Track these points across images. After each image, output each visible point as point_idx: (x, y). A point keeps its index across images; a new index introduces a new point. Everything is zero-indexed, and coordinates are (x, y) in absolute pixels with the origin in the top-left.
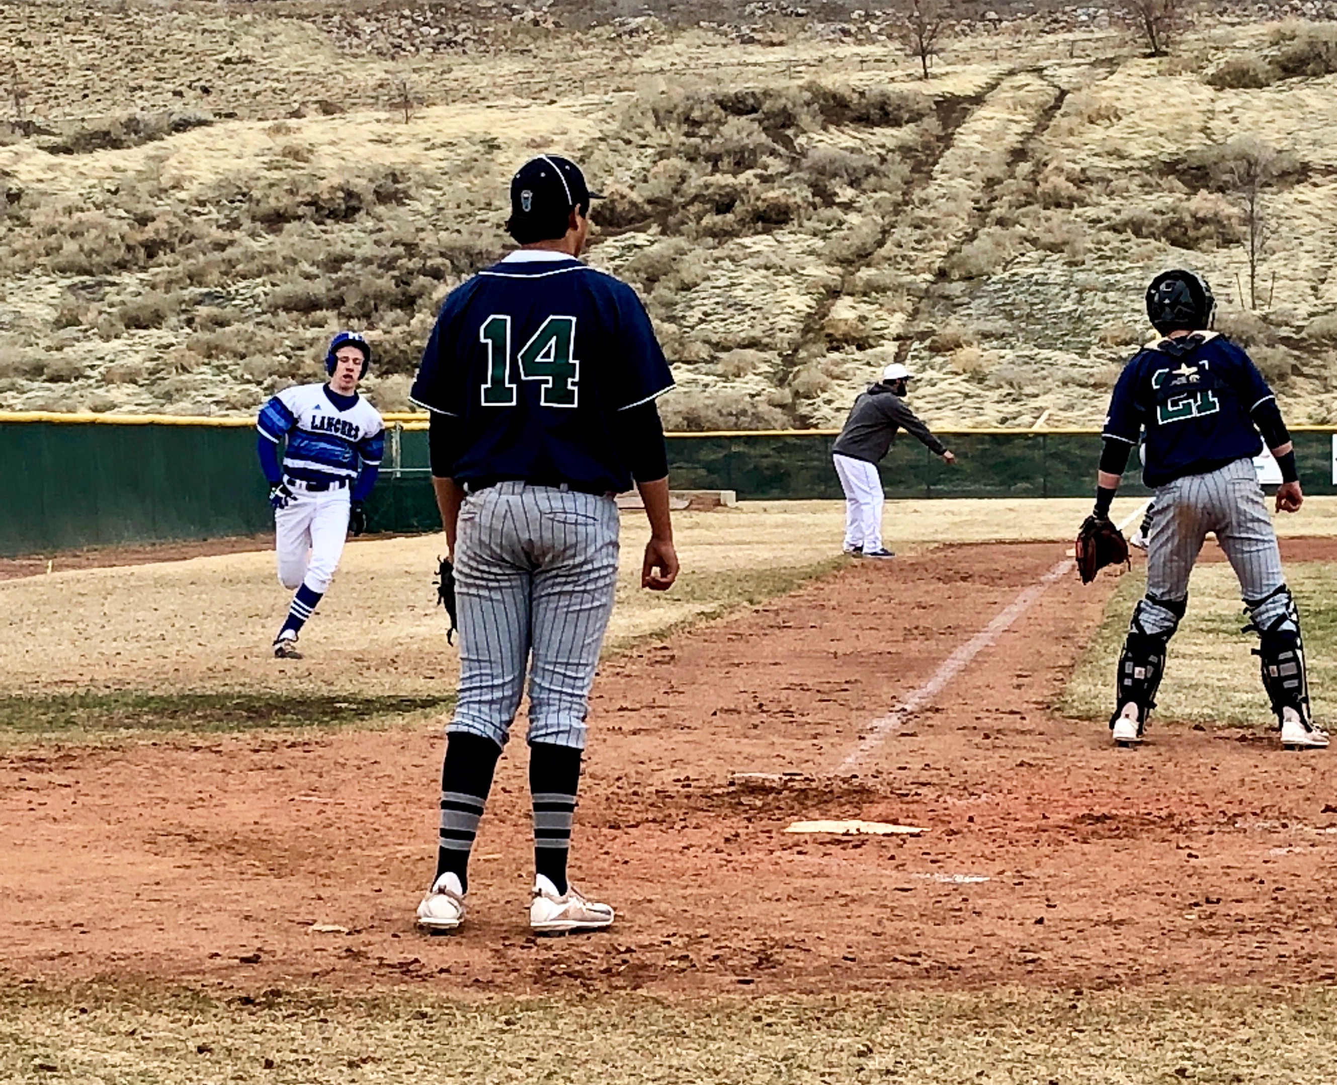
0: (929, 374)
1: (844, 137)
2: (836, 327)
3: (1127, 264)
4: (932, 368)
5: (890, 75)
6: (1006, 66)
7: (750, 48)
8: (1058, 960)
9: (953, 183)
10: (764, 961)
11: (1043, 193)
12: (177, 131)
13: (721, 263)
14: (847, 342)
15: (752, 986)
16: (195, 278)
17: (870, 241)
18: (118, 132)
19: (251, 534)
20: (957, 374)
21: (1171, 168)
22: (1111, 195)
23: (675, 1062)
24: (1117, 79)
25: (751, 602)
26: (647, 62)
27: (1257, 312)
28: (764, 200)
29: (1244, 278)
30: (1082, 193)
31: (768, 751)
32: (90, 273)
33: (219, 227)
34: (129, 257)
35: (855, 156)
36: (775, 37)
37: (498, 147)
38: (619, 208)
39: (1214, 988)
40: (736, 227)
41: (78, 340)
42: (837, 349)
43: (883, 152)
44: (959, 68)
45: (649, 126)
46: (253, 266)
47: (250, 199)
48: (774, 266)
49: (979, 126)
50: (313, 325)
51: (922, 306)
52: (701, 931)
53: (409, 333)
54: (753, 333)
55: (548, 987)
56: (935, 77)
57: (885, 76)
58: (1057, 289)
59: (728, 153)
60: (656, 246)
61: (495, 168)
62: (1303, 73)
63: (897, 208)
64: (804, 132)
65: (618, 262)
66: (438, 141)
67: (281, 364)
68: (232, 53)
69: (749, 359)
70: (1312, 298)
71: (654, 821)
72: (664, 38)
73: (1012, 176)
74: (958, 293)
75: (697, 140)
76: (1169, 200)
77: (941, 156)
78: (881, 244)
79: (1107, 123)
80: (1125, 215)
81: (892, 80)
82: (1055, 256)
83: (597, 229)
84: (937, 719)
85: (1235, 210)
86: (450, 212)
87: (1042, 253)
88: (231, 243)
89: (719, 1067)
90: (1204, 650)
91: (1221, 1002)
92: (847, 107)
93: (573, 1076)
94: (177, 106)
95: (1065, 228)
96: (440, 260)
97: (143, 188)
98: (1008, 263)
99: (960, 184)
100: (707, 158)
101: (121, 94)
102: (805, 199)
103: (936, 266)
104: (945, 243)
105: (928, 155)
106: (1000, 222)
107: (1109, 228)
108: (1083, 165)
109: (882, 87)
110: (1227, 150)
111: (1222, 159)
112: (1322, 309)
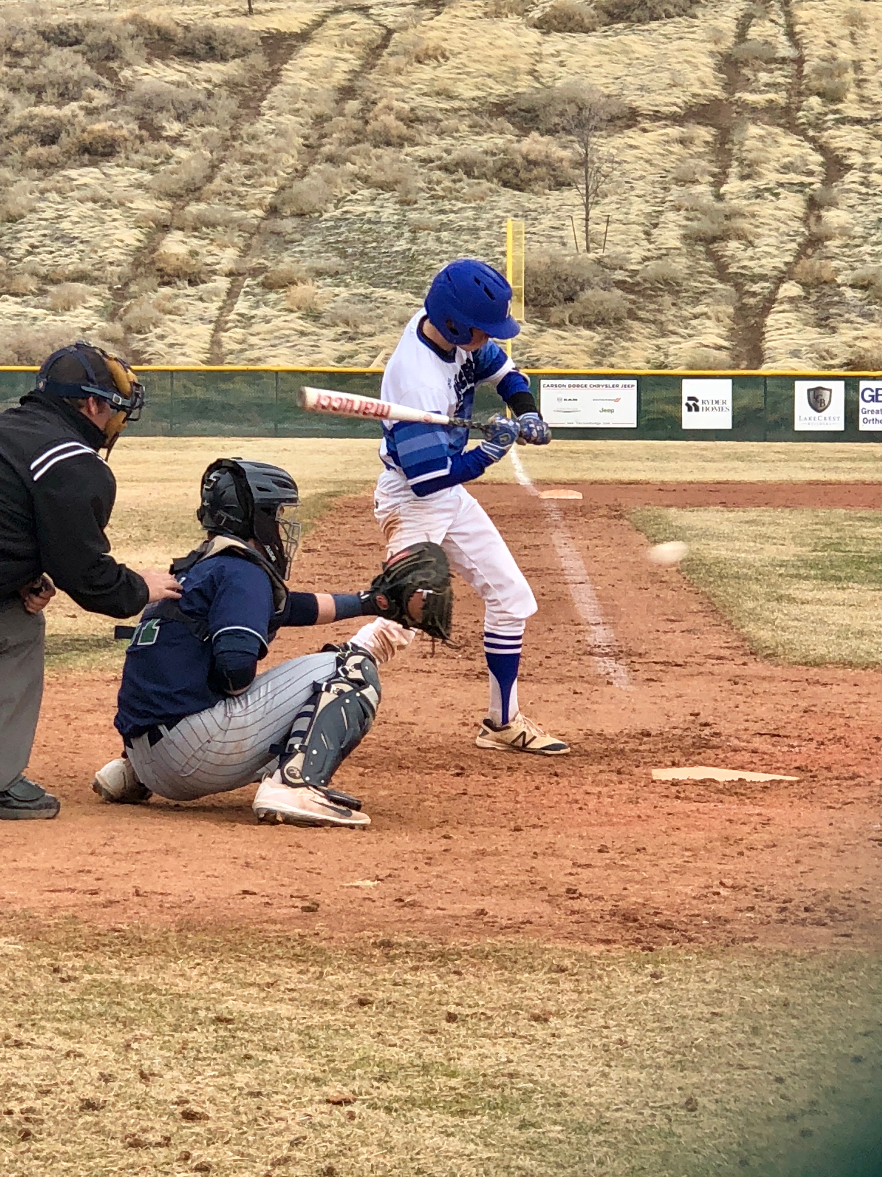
0: (263, 310)
1: (169, 71)
2: (166, 262)
3: (460, 205)
4: (266, 304)
5: (215, 9)
6: (330, 4)
9: (280, 119)
11: (374, 132)
13: (46, 195)
14: (178, 277)
17: (199, 175)
20: (291, 311)
21: (501, 109)
22: (441, 134)
24: (442, 19)
27: (592, 255)
28: (91, 132)
29: (579, 222)
30: (412, 132)
35: (181, 91)
40: (61, 158)
42: (168, 284)
43: (210, 87)
44: (284, 5)
48: (102, 199)
49: (306, 63)
51: (254, 241)
54: (81, 266)
56: (260, 13)
57: (209, 11)
58: (389, 229)
59: (52, 84)
62: (629, 18)
63: (226, 143)
64: (129, 64)
69: (79, 292)
70: (645, 243)
73: (341, 113)
74: (290, 230)
75: (19, 71)
76: (500, 141)
77: (267, 92)
78: (210, 179)
79: (434, 63)
80: (455, 155)
81: (217, 15)
82: (387, 195)
85: (566, 154)
87: (374, 191)
92: (172, 41)
95: (395, 166)
98: (339, 201)
99: (289, 121)
100: (31, 89)
102: (131, 132)
103: (267, 201)
104: (275, 179)
105: (255, 91)
106: (331, 159)
107: (440, 168)
108: (413, 104)
109: (206, 22)
110: (556, 94)
111: (551, 101)
112: (656, 253)
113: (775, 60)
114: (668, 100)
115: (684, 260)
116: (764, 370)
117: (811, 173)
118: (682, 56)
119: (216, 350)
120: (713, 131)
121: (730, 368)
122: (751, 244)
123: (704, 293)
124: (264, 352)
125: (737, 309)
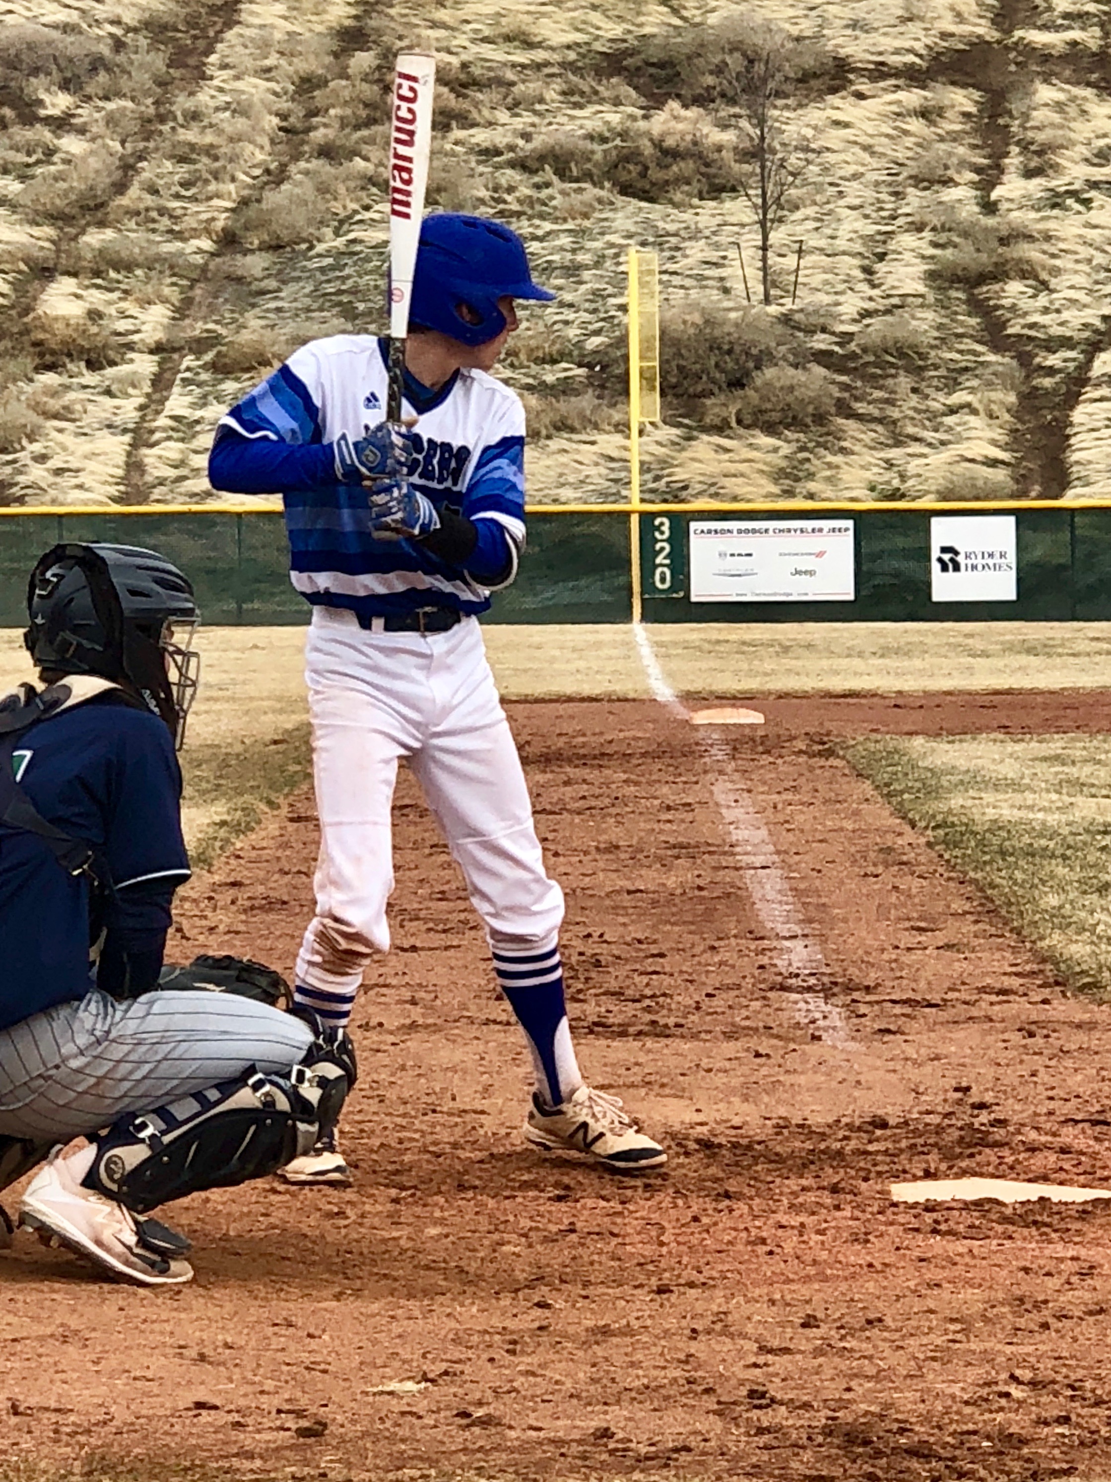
2: (47, 330)
3: (547, 226)
9: (239, 85)
14: (69, 355)
17: (104, 181)
21: (614, 63)
22: (513, 107)
27: (773, 309)
29: (750, 254)
30: (465, 105)
35: (70, 39)
42: (51, 367)
43: (117, 31)
51: (198, 292)
63: (147, 128)
70: (864, 287)
73: (342, 74)
74: (258, 273)
76: (615, 118)
77: (217, 39)
78: (120, 188)
80: (537, 142)
85: (728, 137)
98: (342, 222)
99: (254, 88)
103: (219, 225)
104: (232, 187)
105: (195, 37)
106: (326, 152)
107: (512, 164)
108: (465, 57)
110: (709, 36)
111: (700, 50)
112: (882, 304)
114: (898, 43)
115: (930, 315)
116: (1070, 500)
119: (135, 478)
120: (976, 95)
121: (1013, 496)
122: (1044, 286)
123: (966, 369)
125: (1022, 396)
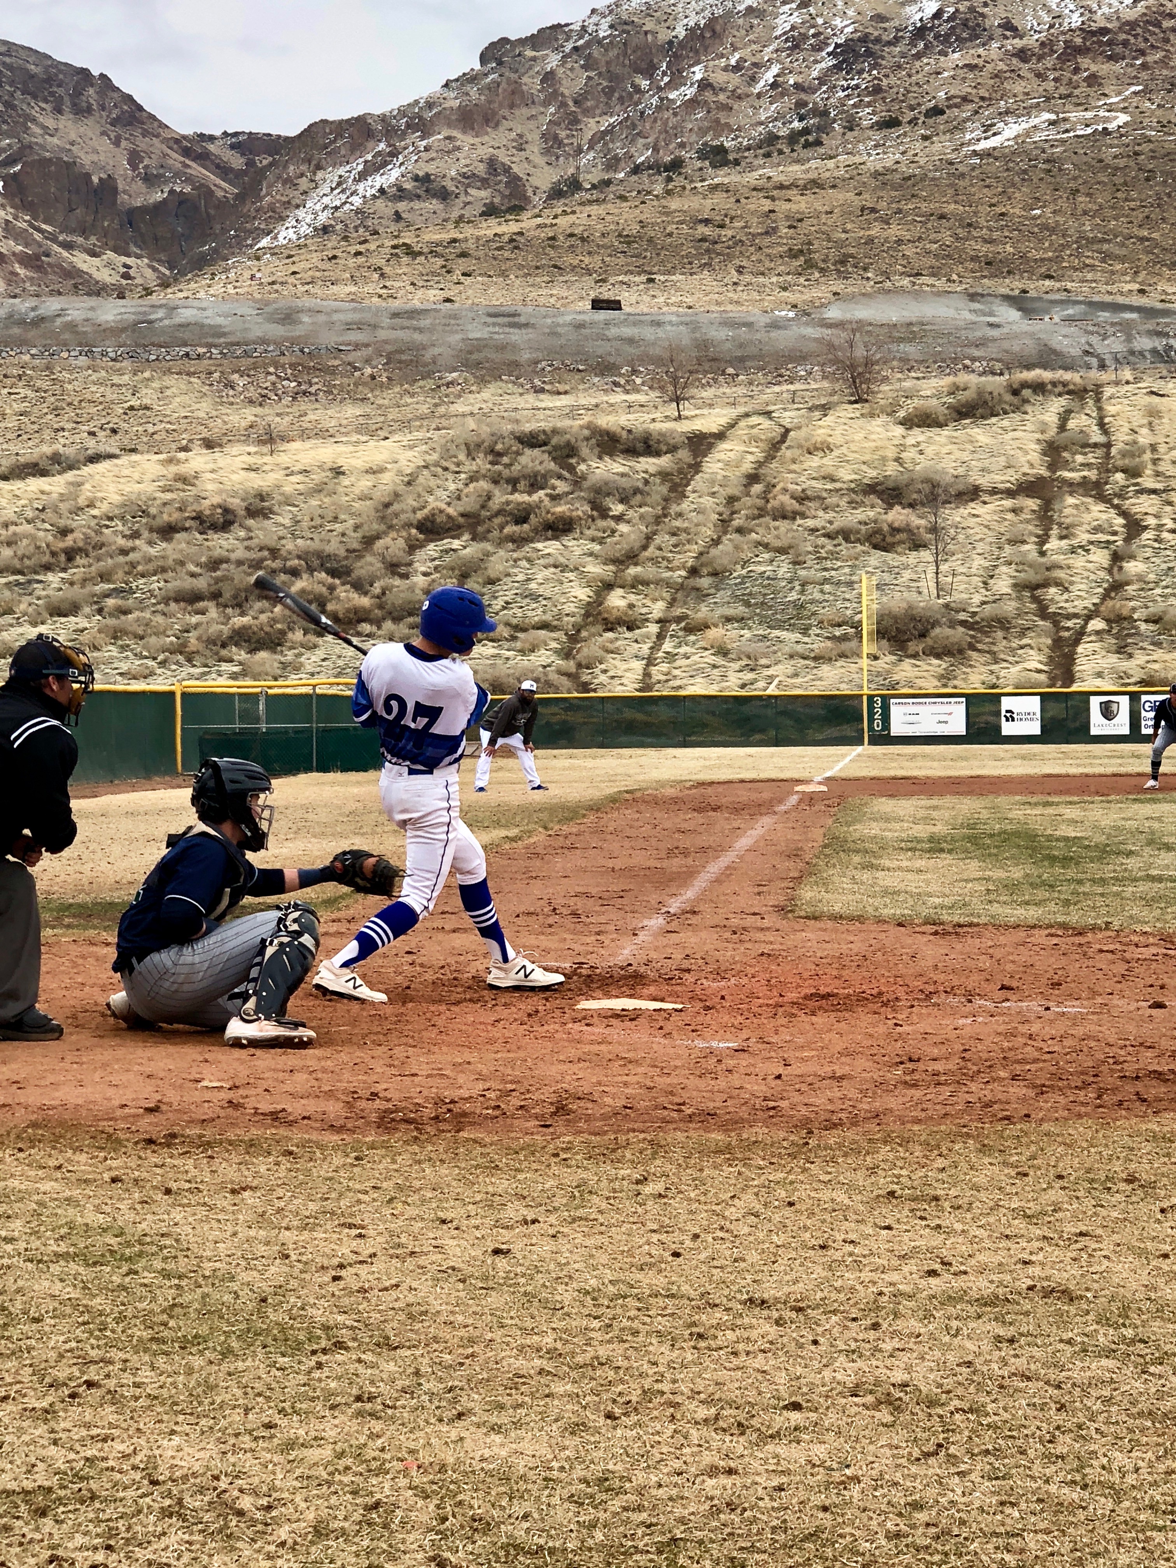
0: (684, 649)
1: (615, 465)
2: (610, 612)
3: (839, 564)
4: (687, 644)
5: (652, 416)
6: (741, 410)
7: (542, 396)
8: (793, 1107)
9: (700, 500)
10: (561, 1109)
11: (773, 508)
12: (92, 462)
13: (519, 562)
14: (619, 624)
15: (551, 1130)
16: (104, 577)
17: (637, 545)
18: (44, 464)
19: (148, 777)
20: (706, 649)
21: (872, 489)
22: (825, 509)
23: (491, 1189)
24: (829, 420)
25: (546, 828)
26: (460, 407)
27: (941, 601)
28: (553, 514)
29: (931, 575)
31: (562, 945)
32: (21, 572)
33: (124, 537)
34: (52, 560)
35: (624, 479)
36: (561, 387)
37: (343, 473)
38: (438, 520)
39: (916, 1128)
40: (531, 534)
41: (12, 625)
42: (611, 630)
43: (647, 476)
44: (705, 411)
45: (462, 457)
46: (151, 567)
47: (148, 515)
48: (561, 565)
49: (722, 456)
50: (197, 613)
51: (678, 595)
52: (510, 1087)
53: (273, 619)
54: (544, 617)
55: (389, 1130)
56: (687, 418)
57: (648, 417)
58: (784, 583)
59: (524, 477)
60: (468, 550)
61: (341, 490)
62: (974, 416)
63: (658, 520)
64: (584, 460)
65: (437, 563)
66: (295, 469)
67: (172, 643)
68: (135, 402)
69: (541, 637)
70: (983, 591)
71: (471, 1000)
72: (474, 388)
73: (748, 494)
74: (707, 587)
75: (500, 467)
76: (871, 514)
77: (692, 479)
78: (645, 548)
79: (821, 454)
80: (836, 525)
81: (654, 420)
82: (783, 558)
83: (421, 536)
84: (694, 920)
85: (923, 522)
86: (305, 524)
87: (772, 554)
88: (133, 549)
89: (526, 1193)
90: (905, 864)
91: (922, 1138)
92: (618, 441)
93: (409, 1200)
94: (91, 443)
95: (790, 535)
96: (296, 562)
97: (64, 507)
98: (745, 563)
99: (708, 502)
100: (508, 481)
101: (47, 434)
102: (585, 513)
103: (689, 564)
104: (695, 547)
105: (681, 479)
106: (740, 530)
107: (824, 535)
108: (804, 487)
109: (645, 426)
110: (915, 476)
111: (912, 482)
112: (990, 599)
113: (1088, 445)
114: (1003, 478)
115: (1014, 603)
116: (1074, 688)
117: (1115, 533)
118: (1016, 444)
119: (647, 680)
120: (1038, 501)
121: (1043, 686)
122: (1067, 589)
123: (1029, 628)
124: (685, 681)
125: (1054, 641)
